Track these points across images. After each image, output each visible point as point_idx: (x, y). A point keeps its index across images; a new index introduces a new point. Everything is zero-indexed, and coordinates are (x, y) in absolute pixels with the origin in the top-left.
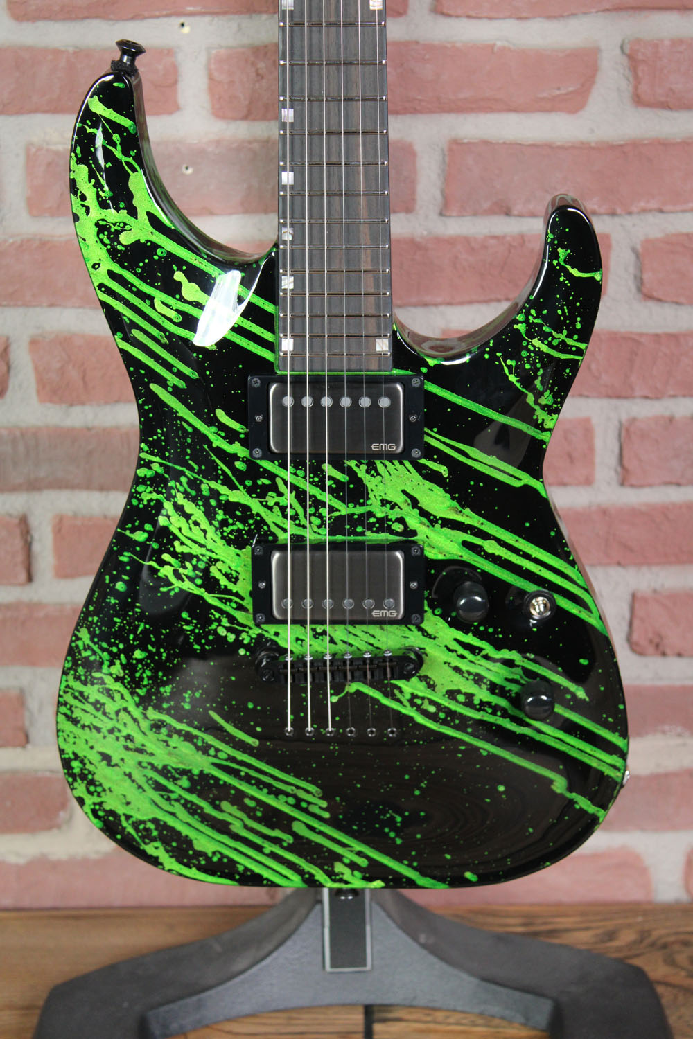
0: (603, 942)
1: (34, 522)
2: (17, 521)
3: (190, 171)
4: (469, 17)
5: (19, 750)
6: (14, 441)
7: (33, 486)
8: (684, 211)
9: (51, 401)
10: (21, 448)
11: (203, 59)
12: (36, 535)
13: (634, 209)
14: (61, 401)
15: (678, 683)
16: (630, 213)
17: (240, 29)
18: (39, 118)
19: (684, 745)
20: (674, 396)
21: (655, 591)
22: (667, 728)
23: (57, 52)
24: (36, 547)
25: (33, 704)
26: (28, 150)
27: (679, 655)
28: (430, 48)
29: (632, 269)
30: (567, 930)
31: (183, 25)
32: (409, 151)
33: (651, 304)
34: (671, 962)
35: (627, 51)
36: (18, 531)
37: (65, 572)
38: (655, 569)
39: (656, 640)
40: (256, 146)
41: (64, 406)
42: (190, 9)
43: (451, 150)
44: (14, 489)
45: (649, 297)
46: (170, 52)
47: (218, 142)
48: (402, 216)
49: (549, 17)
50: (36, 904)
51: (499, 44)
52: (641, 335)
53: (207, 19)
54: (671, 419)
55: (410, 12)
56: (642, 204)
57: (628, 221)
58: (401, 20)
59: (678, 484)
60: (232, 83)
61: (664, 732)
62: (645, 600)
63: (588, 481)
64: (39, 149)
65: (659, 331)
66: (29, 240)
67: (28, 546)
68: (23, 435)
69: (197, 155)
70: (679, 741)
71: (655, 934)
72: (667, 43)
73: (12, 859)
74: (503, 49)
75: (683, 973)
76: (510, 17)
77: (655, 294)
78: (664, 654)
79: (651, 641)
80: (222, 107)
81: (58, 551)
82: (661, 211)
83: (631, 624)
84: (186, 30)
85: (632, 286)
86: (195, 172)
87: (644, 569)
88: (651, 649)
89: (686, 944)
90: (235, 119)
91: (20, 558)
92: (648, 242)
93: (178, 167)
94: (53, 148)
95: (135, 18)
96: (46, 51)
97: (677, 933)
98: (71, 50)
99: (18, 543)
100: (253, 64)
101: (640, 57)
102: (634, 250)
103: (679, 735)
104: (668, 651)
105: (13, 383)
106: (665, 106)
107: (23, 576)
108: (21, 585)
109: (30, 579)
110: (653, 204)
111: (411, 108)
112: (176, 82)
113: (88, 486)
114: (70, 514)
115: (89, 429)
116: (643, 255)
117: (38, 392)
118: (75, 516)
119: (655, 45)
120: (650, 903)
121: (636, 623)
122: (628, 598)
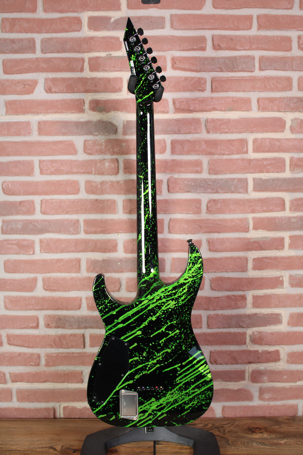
0: (205, 426)
1: (85, 335)
2: (82, 335)
3: (119, 264)
4: (176, 234)
5: (81, 384)
6: (82, 318)
7: (86, 328)
8: (220, 272)
9: (90, 310)
10: (83, 320)
11: (122, 241)
12: (86, 338)
13: (210, 272)
14: (92, 310)
15: (220, 370)
16: (209, 272)
17: (130, 236)
18: (90, 253)
19: (222, 383)
20: (218, 310)
21: (215, 351)
22: (218, 380)
23: (93, 240)
24: (86, 341)
25: (84, 374)
26: (87, 259)
27: (220, 364)
28: (168, 239)
29: (209, 284)
30: (197, 424)
31: (118, 235)
32: (164, 260)
33: (213, 291)
34: (219, 431)
35: (207, 240)
36: (82, 337)
37: (92, 346)
38: (215, 346)
39: (215, 361)
40: (133, 259)
41: (92, 311)
42: (120, 232)
43: (172, 260)
44: (82, 328)
45: (213, 289)
46: (116, 240)
47: (125, 258)
48: (162, 273)
49: (192, 234)
50: (84, 417)
51: (182, 239)
52: (211, 297)
53: (123, 234)
54: (218, 315)
55: (164, 233)
56: (211, 271)
57: (209, 274)
58: (162, 234)
59: (219, 328)
60: (128, 246)
61: (217, 381)
62: (213, 352)
63: (201, 327)
64: (89, 259)
65: (215, 296)
66: (87, 277)
67: (84, 340)
68: (84, 317)
69: (121, 260)
70: (221, 382)
71: (216, 425)
72: (216, 239)
73: (79, 407)
74: (183, 240)
75: (222, 434)
76: (184, 234)
77: (214, 289)
78: (217, 364)
79: (214, 361)
80: (126, 251)
81: (90, 341)
82: (215, 272)
83: (210, 358)
84: (119, 236)
85: (209, 287)
86: (120, 264)
87: (213, 346)
88: (214, 363)
89: (222, 427)
90: (128, 253)
91: (82, 343)
92: (212, 278)
93: (117, 263)
94: (92, 259)
95: (109, 233)
96: (91, 240)
97: (220, 425)
98: (96, 240)
99: (82, 340)
100: (133, 243)
101: (210, 242)
102: (210, 280)
103: (220, 381)
104: (218, 363)
105: (82, 306)
106: (215, 251)
107: (83, 347)
108: (83, 349)
109: (84, 347)
110: (213, 271)
111: (164, 251)
112: (117, 246)
113: (97, 328)
114: (93, 334)
115: (97, 316)
116: (212, 281)
117: (87, 309)
118: (94, 334)
119: (213, 239)
120: (215, 418)
121: (211, 357)
122: (209, 352)
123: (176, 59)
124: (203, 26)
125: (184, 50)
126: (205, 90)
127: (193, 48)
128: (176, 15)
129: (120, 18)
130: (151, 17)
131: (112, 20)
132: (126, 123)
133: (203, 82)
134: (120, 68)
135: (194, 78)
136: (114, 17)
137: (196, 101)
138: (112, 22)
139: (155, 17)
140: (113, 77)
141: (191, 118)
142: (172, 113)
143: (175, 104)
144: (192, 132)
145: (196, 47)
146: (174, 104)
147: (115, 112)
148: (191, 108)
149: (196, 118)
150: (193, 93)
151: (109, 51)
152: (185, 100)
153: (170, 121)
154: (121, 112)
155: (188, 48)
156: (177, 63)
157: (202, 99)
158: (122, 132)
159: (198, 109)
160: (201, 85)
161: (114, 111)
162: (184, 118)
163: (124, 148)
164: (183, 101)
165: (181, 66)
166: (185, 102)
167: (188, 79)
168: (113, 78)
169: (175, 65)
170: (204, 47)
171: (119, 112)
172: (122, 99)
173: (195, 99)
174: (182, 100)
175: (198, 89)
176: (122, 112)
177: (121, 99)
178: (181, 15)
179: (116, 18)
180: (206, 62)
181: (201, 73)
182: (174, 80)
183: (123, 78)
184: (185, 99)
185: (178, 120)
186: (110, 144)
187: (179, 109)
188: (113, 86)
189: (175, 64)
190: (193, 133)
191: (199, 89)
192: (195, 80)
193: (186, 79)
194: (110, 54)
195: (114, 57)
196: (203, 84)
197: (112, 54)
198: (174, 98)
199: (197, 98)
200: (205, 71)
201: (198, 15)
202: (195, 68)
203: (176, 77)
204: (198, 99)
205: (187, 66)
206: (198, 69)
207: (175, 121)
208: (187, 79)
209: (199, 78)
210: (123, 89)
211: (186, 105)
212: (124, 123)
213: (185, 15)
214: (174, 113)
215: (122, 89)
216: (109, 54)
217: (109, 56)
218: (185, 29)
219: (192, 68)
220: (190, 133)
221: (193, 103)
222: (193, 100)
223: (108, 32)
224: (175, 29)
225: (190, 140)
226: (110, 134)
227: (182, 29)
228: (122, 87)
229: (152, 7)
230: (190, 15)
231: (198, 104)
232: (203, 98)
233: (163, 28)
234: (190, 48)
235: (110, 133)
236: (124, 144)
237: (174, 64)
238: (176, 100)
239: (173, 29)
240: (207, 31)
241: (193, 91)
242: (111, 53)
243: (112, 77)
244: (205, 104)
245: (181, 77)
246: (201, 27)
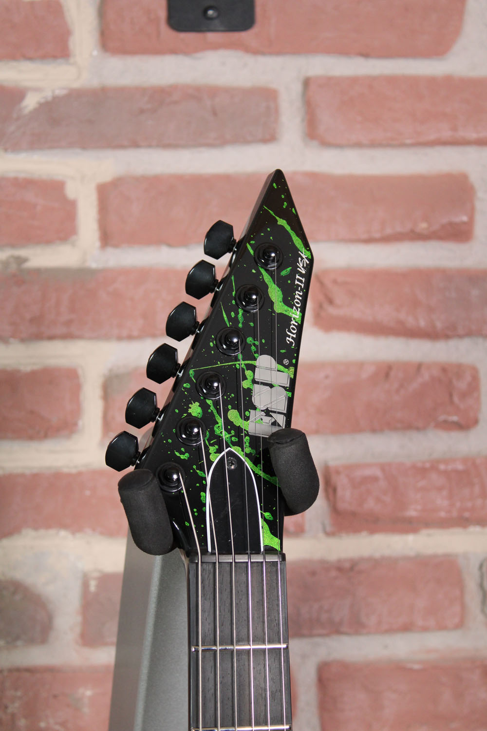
123: (335, 282)
124: (454, 129)
125: (369, 241)
126: (476, 422)
127: (412, 231)
128: (329, 83)
129: (64, 92)
130: (214, 91)
131: (30, 102)
132: (98, 586)
133: (462, 385)
134: (69, 323)
135: (419, 367)
136: (37, 90)
137: (434, 476)
138: (26, 111)
139: (229, 91)
140: (35, 368)
141: (412, 553)
142: (321, 535)
143: (335, 490)
144: (420, 623)
145: (424, 225)
146: (331, 491)
147: (42, 532)
148: (412, 513)
149: (435, 556)
150: (416, 436)
151: (13, 246)
152: (378, 473)
153: (313, 573)
154: (73, 533)
155: (389, 231)
156: (338, 301)
157: (460, 467)
158: (78, 629)
159: (443, 514)
160: (456, 399)
161: (36, 528)
162: (377, 555)
163: (86, 710)
164: (375, 479)
165: (358, 310)
166: (383, 484)
167: (393, 374)
168: (33, 374)
169: (332, 311)
170: (464, 223)
171: (63, 533)
172: (80, 474)
173: (428, 465)
174: (368, 472)
175: (442, 418)
176: (78, 535)
177: (74, 471)
178: (354, 81)
179: (48, 95)
180: (475, 293)
181: (453, 343)
182: (327, 377)
183: (80, 372)
184: (383, 467)
185: (347, 565)
186: (19, 693)
187: (354, 514)
188: (32, 412)
189: (331, 301)
190: (425, 629)
191: (445, 422)
192: (426, 376)
193: (386, 371)
194: (21, 260)
195: (38, 271)
196: (464, 395)
197: (25, 260)
198: (332, 463)
199: (439, 461)
200: (469, 334)
201: (433, 83)
202: (422, 323)
203: (333, 365)
204: (442, 467)
205: (385, 313)
206: (439, 325)
207: (333, 573)
208: (387, 375)
209: (444, 369)
210: (80, 423)
211: (387, 499)
212: (85, 585)
213: (370, 82)
214: (328, 534)
215: (75, 424)
216: (13, 257)
217: (13, 267)
218: (374, 145)
219: (410, 321)
220: (407, 628)
221: (422, 483)
222: (422, 470)
223: (11, 156)
224: (325, 144)
225: (409, 666)
226: (19, 643)
227: (358, 145)
228: (77, 411)
229: (215, 47)
230: (392, 80)
231: (445, 493)
232: (465, 460)
233: (270, 138)
234: (399, 229)
235: (18, 638)
236: (89, 693)
237: (326, 305)
238: (338, 472)
239: (315, 143)
240: (472, 153)
241: (418, 429)
242: (22, 252)
243: (28, 369)
244: (477, 490)
245: (361, 365)
246: (447, 134)
